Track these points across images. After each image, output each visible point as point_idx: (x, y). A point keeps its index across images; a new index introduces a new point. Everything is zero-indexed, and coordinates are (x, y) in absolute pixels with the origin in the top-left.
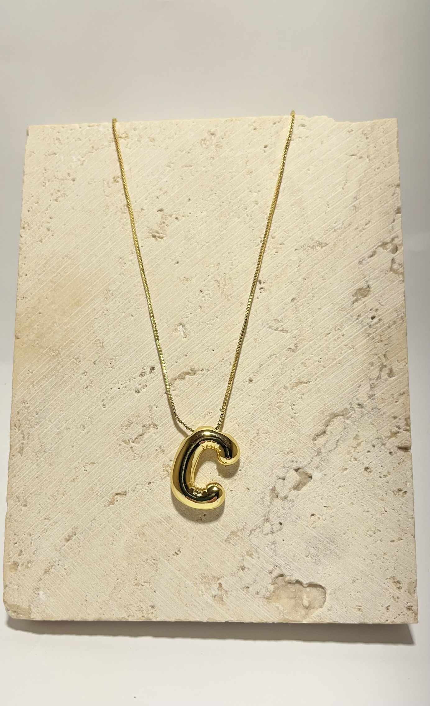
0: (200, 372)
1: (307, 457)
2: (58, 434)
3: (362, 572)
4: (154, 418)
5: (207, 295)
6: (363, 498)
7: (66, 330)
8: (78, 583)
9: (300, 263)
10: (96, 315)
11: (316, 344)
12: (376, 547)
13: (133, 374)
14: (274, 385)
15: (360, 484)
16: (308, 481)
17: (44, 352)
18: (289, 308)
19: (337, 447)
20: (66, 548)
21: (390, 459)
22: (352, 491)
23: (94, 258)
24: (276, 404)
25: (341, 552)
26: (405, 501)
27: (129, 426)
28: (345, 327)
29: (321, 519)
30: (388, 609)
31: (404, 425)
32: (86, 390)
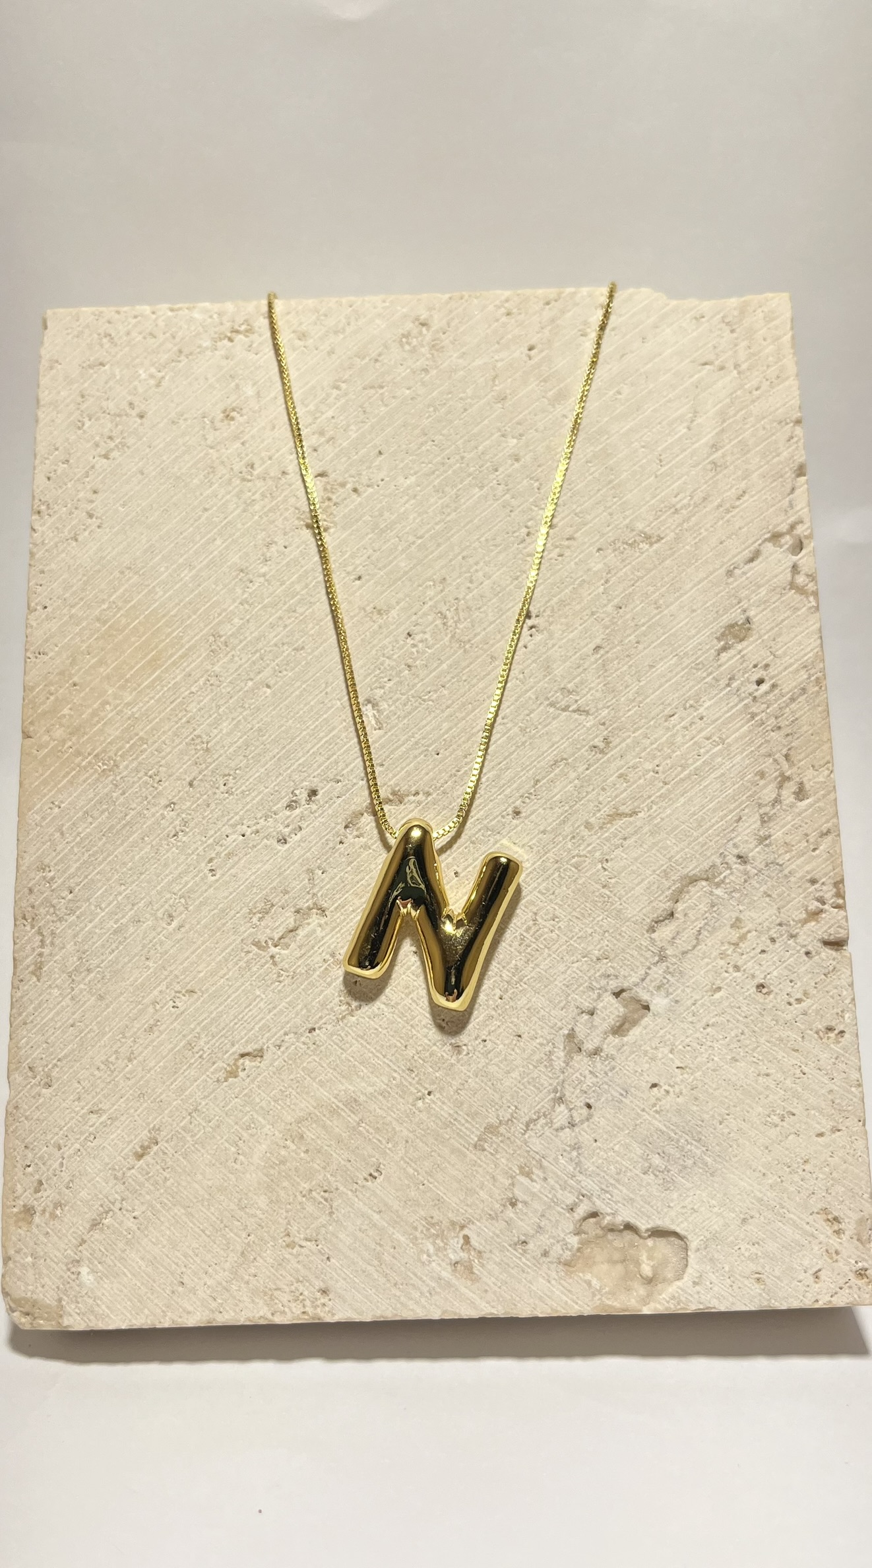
0: (412, 798)
1: (638, 967)
2: (116, 932)
3: (760, 1200)
4: (319, 895)
5: (422, 641)
6: (756, 1048)
7: (129, 718)
8: (164, 1247)
9: (609, 575)
10: (191, 686)
11: (646, 736)
12: (787, 1149)
13: (271, 804)
14: (564, 821)
15: (748, 1020)
16: (642, 1017)
17: (84, 763)
18: (589, 666)
19: (698, 944)
20: (136, 1174)
21: (808, 965)
22: (733, 1034)
23: (186, 572)
24: (570, 859)
25: (715, 1160)
26: (841, 1051)
27: (266, 912)
28: (704, 702)
29: (671, 1094)
30: (818, 1276)
31: (833, 896)
32: (173, 840)
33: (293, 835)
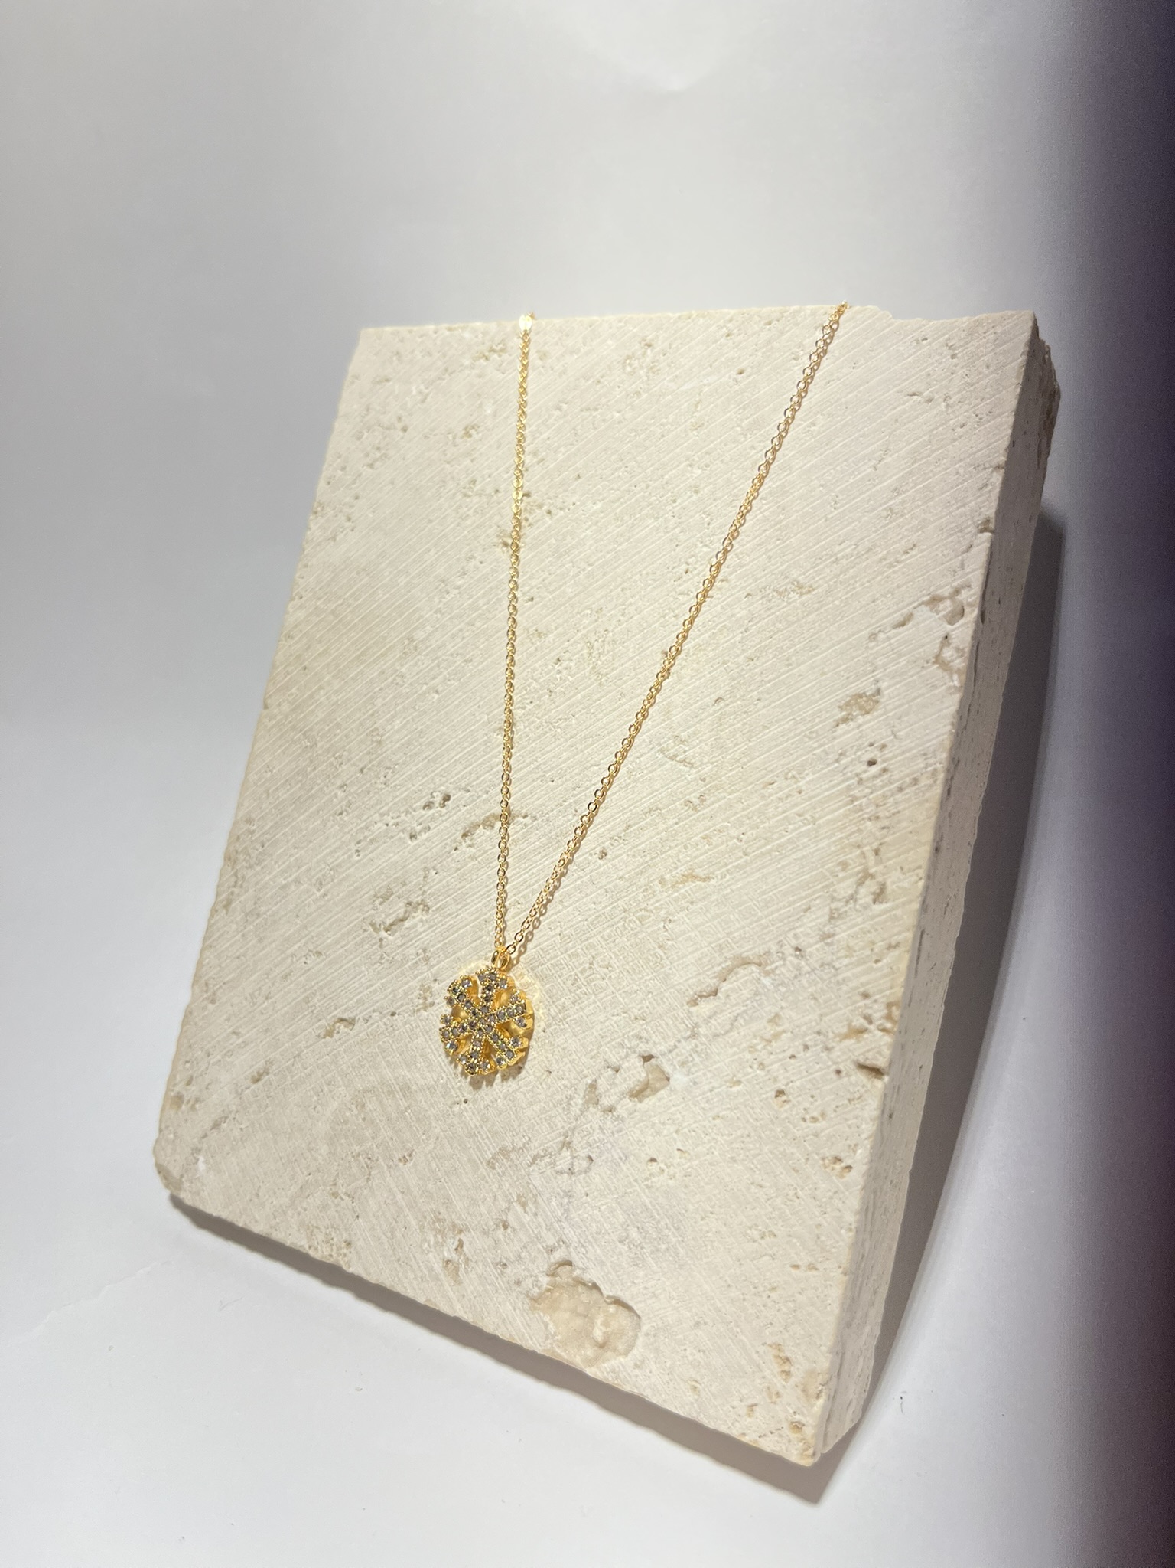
0: (520, 819)
1: (669, 1037)
2: (283, 887)
3: (718, 1310)
4: (428, 893)
5: (566, 669)
6: (759, 1154)
7: (333, 704)
8: (253, 1161)
9: (751, 624)
10: (383, 682)
11: (740, 801)
12: (758, 1269)
13: (413, 801)
14: (642, 872)
15: (758, 1124)
16: (663, 1088)
17: (295, 738)
18: (706, 717)
19: (731, 1029)
20: (250, 1094)
21: (832, 1086)
22: (739, 1133)
23: (402, 578)
24: (637, 912)
25: (687, 1254)
26: (842, 1188)
27: (386, 898)
28: (807, 775)
29: (666, 1173)
30: (752, 1410)
31: (882, 1017)
32: (338, 818)
33: (423, 833)
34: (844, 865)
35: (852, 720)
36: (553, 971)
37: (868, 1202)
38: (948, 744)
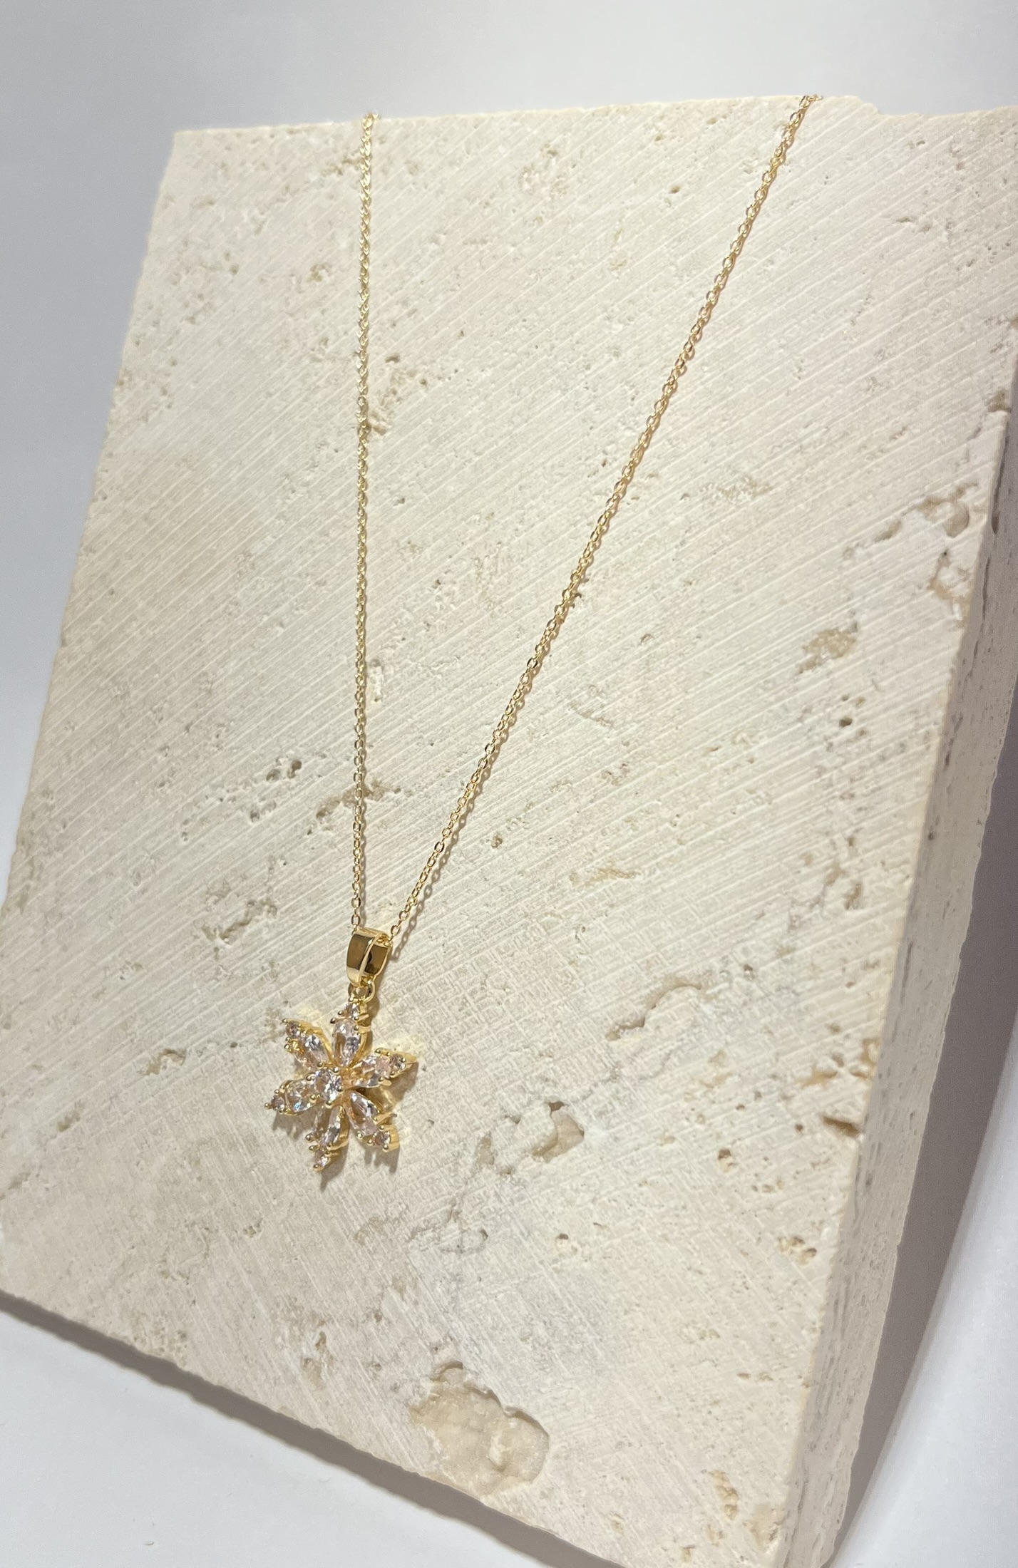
0: (391, 794)
1: (583, 1079)
2: (91, 880)
3: (645, 1428)
4: (275, 889)
5: (448, 594)
6: (698, 1232)
9: (688, 534)
11: (673, 772)
12: (696, 1377)
13: (254, 769)
14: (548, 865)
16: (575, 1144)
17: (101, 684)
18: (630, 661)
19: (662, 1071)
20: (56, 1144)
21: (795, 1143)
22: (672, 1204)
24: (541, 917)
25: (606, 1356)
26: (804, 1278)
27: (222, 895)
28: (761, 738)
29: (579, 1254)
30: (689, 1553)
31: (856, 1058)
32: (159, 790)
33: (267, 812)
34: (808, 859)
35: (820, 664)
36: (436, 993)
37: (838, 1294)
38: (945, 698)
